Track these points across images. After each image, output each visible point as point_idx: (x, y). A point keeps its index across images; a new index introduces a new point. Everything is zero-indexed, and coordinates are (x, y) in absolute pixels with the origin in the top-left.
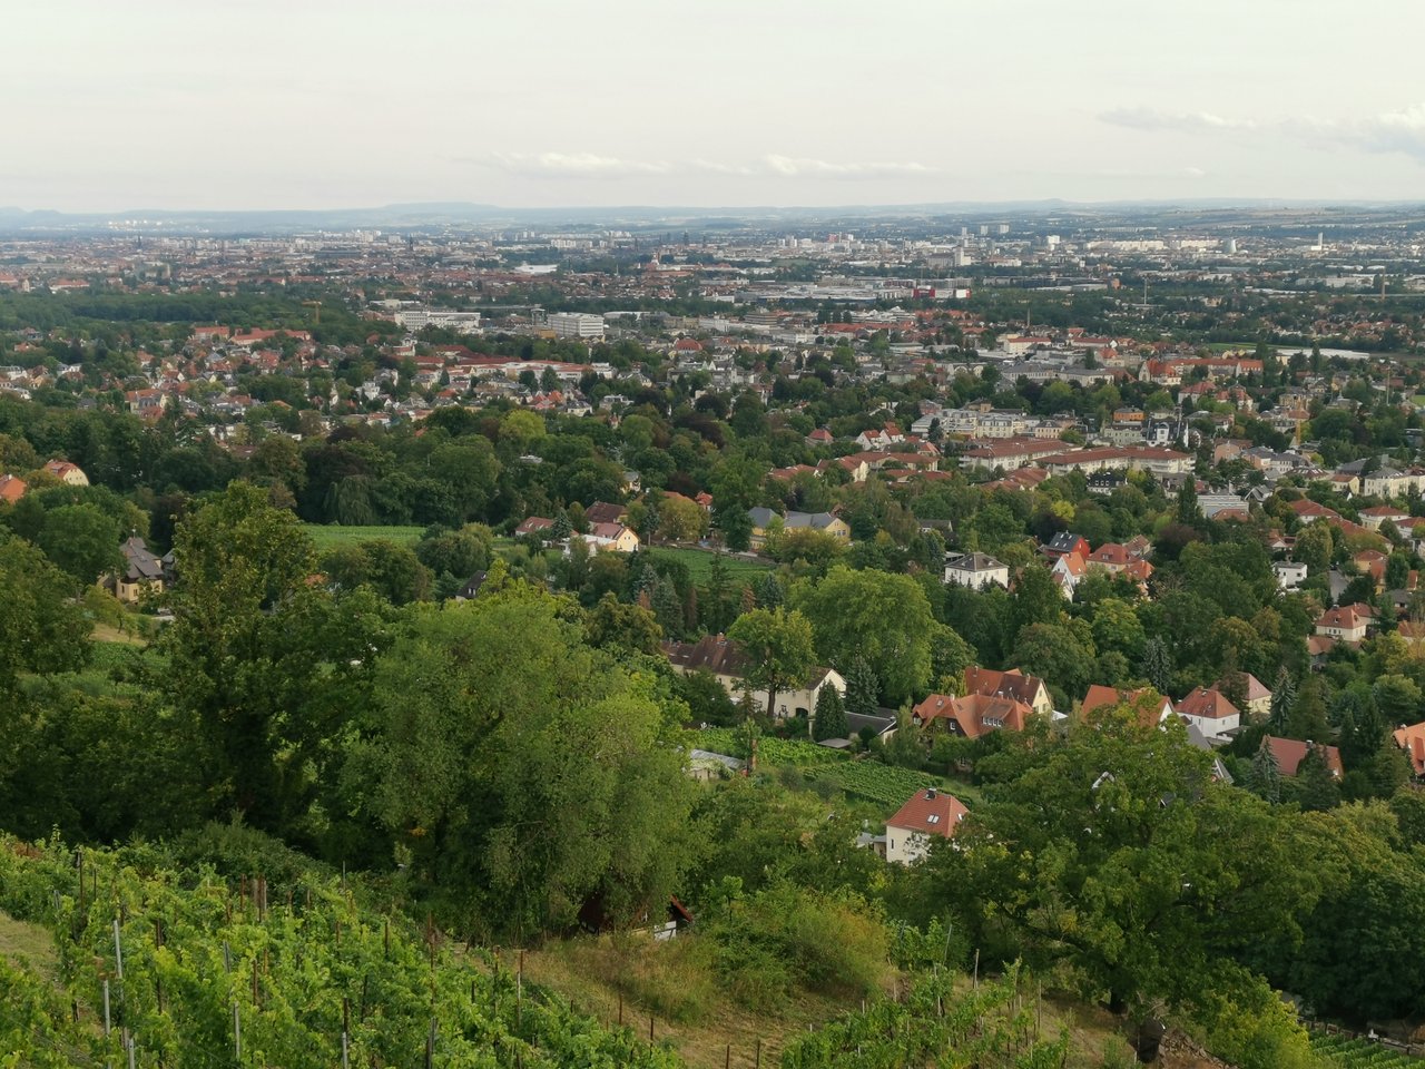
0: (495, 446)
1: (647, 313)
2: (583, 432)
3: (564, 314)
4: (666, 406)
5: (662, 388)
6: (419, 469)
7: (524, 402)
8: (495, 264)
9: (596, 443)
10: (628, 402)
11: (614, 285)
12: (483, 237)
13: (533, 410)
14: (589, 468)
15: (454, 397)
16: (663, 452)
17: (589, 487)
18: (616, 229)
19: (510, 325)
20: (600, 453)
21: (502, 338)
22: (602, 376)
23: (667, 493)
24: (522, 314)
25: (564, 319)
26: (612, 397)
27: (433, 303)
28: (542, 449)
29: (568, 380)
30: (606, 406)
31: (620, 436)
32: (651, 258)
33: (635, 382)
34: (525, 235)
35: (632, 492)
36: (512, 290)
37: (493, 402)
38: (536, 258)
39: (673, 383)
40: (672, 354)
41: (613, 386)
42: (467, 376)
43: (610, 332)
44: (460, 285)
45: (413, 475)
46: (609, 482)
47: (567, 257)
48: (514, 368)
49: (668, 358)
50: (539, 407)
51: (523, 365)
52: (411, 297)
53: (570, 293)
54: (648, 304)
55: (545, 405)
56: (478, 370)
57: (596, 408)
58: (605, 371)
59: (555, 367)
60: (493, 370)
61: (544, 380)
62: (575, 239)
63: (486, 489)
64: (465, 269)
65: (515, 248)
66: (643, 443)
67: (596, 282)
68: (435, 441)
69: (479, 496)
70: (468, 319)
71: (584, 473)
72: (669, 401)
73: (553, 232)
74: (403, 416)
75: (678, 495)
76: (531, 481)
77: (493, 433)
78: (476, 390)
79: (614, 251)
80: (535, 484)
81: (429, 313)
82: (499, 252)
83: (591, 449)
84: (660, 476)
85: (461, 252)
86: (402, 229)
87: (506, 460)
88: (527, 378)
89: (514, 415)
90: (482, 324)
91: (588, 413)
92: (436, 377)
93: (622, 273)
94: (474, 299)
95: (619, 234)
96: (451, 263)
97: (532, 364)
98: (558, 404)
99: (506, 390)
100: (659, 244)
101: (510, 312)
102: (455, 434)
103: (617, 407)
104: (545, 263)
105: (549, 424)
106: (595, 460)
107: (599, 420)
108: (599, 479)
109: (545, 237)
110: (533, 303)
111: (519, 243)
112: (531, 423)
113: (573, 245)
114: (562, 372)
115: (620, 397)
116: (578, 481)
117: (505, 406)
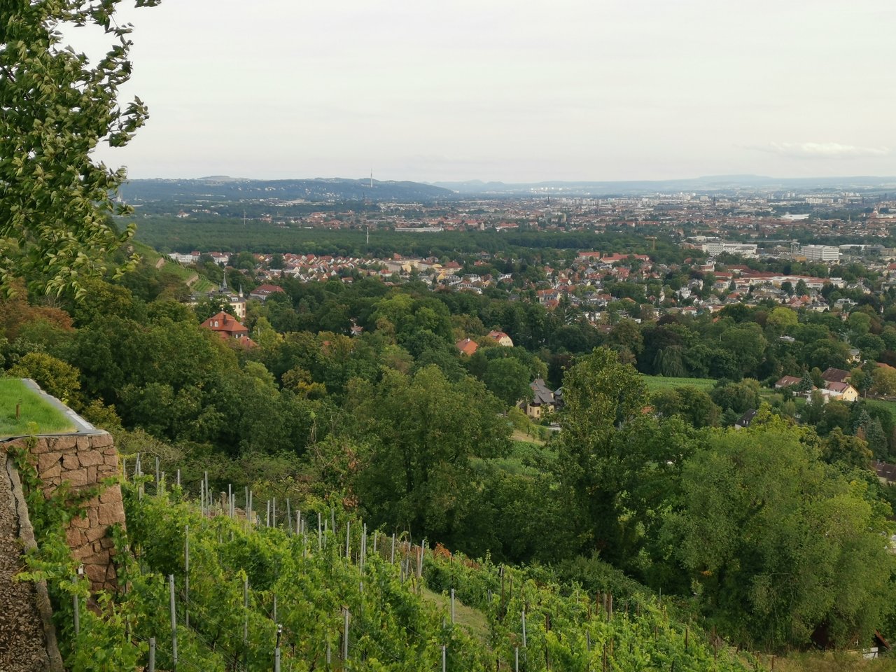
0: (764, 329)
1: (869, 246)
2: (823, 322)
3: (813, 246)
4: (880, 307)
5: (878, 295)
6: (714, 342)
7: (784, 302)
8: (768, 213)
9: (831, 329)
10: (854, 304)
11: (847, 227)
12: (761, 197)
13: (789, 307)
14: (826, 345)
15: (738, 297)
16: (877, 337)
17: (825, 358)
18: (850, 191)
19: (777, 253)
20: (834, 336)
21: (771, 260)
22: (836, 286)
23: (879, 364)
24: (785, 246)
25: (812, 249)
26: (843, 300)
27: (726, 238)
28: (795, 332)
29: (814, 289)
30: (838, 305)
31: (847, 325)
32: (873, 210)
33: (859, 290)
34: (789, 195)
35: (855, 362)
36: (778, 230)
37: (763, 302)
38: (794, 210)
39: (885, 292)
40: (885, 273)
41: (843, 293)
42: (747, 285)
43: (842, 258)
44: (744, 227)
45: (710, 346)
46: (840, 355)
47: (815, 209)
48: (778, 280)
49: (882, 275)
50: (794, 305)
51: (784, 278)
52: (713, 234)
53: (817, 233)
54: (870, 240)
55: (798, 304)
56: (754, 281)
57: (832, 307)
58: (839, 283)
59: (805, 280)
60: (764, 281)
61: (797, 288)
62: (822, 198)
63: (757, 358)
64: (749, 217)
65: (781, 203)
66: (863, 330)
67: (834, 225)
68: (725, 326)
69: (752, 361)
70: (749, 248)
71: (822, 349)
72: (882, 304)
73: (807, 194)
74: (705, 309)
75: (887, 365)
76: (787, 353)
77: (762, 321)
78: (753, 294)
79: (848, 205)
80: (790, 355)
81: (724, 245)
82: (771, 206)
83: (828, 333)
84: (874, 352)
85: (746, 206)
86: (709, 192)
87: (771, 339)
88: (786, 287)
89: (777, 310)
90: (758, 252)
91: (826, 310)
92: (727, 285)
93: (852, 219)
94: (753, 236)
95: (852, 194)
96: (739, 213)
97: (790, 278)
98: (806, 304)
99: (772, 294)
100: (878, 201)
101: (776, 244)
102: (738, 322)
103: (846, 307)
104: (801, 213)
105: (800, 317)
106: (829, 341)
107: (833, 314)
108: (832, 353)
109: (802, 196)
110: (792, 238)
111: (784, 200)
112: (788, 316)
113: (820, 201)
114: (810, 283)
115: (849, 300)
116: (818, 354)
117: (771, 304)
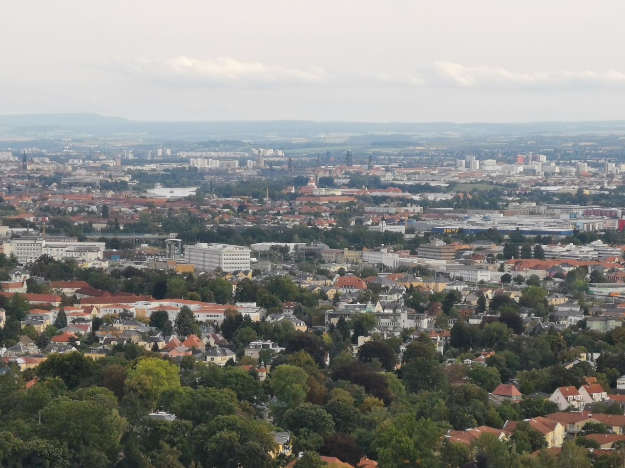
0: (120, 400)
1: (303, 245)
2: (225, 383)
3: (204, 245)
4: (323, 355)
5: (319, 333)
6: (27, 427)
7: (155, 348)
8: (123, 186)
9: (240, 397)
10: (278, 349)
11: (263, 211)
12: (110, 155)
13: (165, 358)
14: (231, 426)
15: (72, 341)
16: (320, 409)
17: (231, 450)
18: (266, 146)
19: (140, 258)
20: (245, 410)
21: (130, 272)
22: (248, 318)
23: (324, 458)
24: (155, 245)
25: (204, 251)
26: (260, 343)
27: (49, 231)
28: (176, 404)
29: (209, 323)
30: (252, 353)
31: (268, 390)
32: (307, 180)
33: (287, 325)
34: (160, 152)
35: (282, 456)
36: (143, 216)
37: (118, 348)
38: (171, 179)
39: (332, 327)
40: (331, 293)
41: (261, 330)
42: (88, 317)
43: (258, 267)
44: (81, 210)
45: (20, 434)
46: (256, 444)
47: (208, 178)
48: (144, 307)
49: (325, 298)
50: (173, 354)
51: (155, 305)
52: (24, 224)
53: (211, 221)
54: (305, 234)
55: (180, 351)
56: (101, 310)
57: (240, 355)
58: (252, 311)
59: (193, 306)
60: (120, 310)
61: (179, 322)
62: (219, 158)
63: (108, 453)
64: (89, 191)
65: (147, 168)
66: (295, 397)
67: (242, 208)
68: (48, 394)
69: (99, 459)
70: (90, 250)
71: (225, 434)
72: (327, 348)
73: (192, 150)
74: (10, 364)
75: (337, 461)
76: (162, 442)
77: (117, 385)
78: (98, 333)
79: (264, 172)
80: (167, 446)
81: (44, 243)
82: (129, 172)
83: (234, 404)
84: (316, 437)
85: (84, 172)
86: (13, 144)
87: (133, 418)
88: (159, 320)
89: (143, 364)
90: (107, 256)
91: (230, 362)
92: (50, 318)
93: (273, 197)
94: (98, 226)
95: (270, 152)
96: (71, 185)
97: (165, 303)
98: (195, 351)
99: (133, 333)
100: (316, 164)
101: (140, 242)
102: (72, 386)
103: (265, 355)
104: (183, 186)
105: (184, 375)
106: (239, 418)
107: (244, 369)
108: (243, 441)
109: (183, 154)
110: (168, 231)
111: (152, 162)
112: (163, 373)
113: (216, 164)
114: (201, 312)
115: (269, 343)
116: (217, 442)
117: (132, 353)
